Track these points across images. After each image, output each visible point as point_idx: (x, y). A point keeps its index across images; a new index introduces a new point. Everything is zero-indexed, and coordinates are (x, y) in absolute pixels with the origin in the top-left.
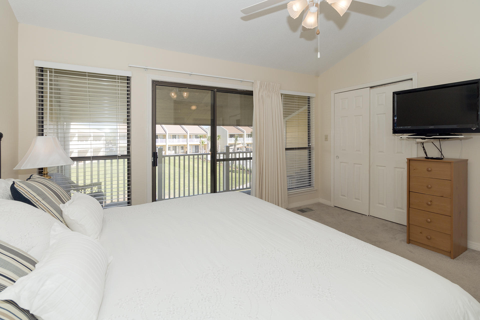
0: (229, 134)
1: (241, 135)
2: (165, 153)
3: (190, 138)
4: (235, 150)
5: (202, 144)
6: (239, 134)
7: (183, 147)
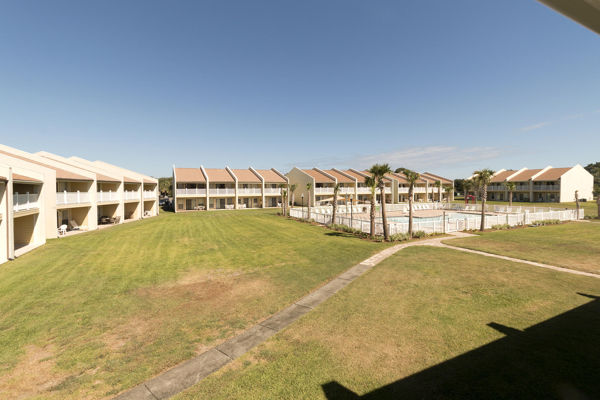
3: (265, 187)
4: (335, 204)
6: (328, 183)
7: (256, 199)
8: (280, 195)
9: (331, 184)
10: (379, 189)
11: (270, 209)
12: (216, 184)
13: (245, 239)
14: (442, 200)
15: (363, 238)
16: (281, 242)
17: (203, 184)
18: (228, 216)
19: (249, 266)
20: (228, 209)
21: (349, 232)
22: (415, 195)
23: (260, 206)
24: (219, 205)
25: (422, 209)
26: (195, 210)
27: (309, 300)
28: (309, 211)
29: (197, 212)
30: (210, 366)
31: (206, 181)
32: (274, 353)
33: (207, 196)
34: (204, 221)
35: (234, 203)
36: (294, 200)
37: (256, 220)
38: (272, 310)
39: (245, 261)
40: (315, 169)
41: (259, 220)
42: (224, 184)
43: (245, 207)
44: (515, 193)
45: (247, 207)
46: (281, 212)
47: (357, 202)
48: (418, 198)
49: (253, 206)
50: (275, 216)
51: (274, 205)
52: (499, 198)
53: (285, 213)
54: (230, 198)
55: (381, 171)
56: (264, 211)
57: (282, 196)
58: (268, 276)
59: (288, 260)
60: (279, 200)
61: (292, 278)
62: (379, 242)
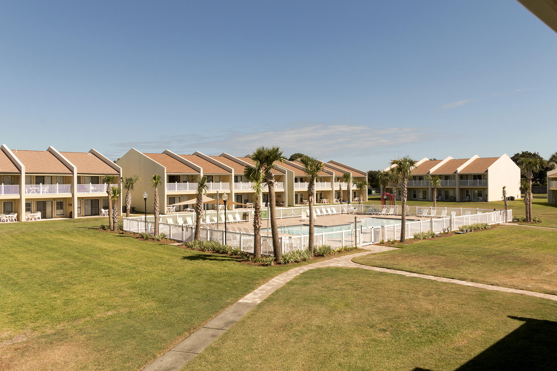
0: (167, 175)
1: (192, 176)
2: (18, 217)
3: (79, 182)
4: (200, 208)
5: (112, 196)
6: (188, 175)
7: (61, 202)
8: (107, 195)
9: (193, 178)
10: (266, 185)
11: (88, 219)
13: (38, 274)
14: (353, 201)
15: (244, 262)
16: (106, 275)
18: (6, 235)
19: (46, 322)
20: (5, 222)
21: (223, 253)
22: (317, 194)
23: (68, 215)
25: (327, 213)
28: (157, 221)
35: (17, 211)
36: (130, 203)
37: (61, 239)
39: (38, 313)
40: (166, 154)
41: (67, 239)
43: (40, 218)
44: (439, 190)
45: (44, 217)
46: (107, 224)
47: (234, 205)
48: (321, 198)
49: (56, 216)
50: (97, 231)
51: (96, 212)
52: (421, 197)
53: (115, 226)
54: (9, 202)
55: (269, 157)
56: (76, 224)
57: (110, 198)
58: (81, 337)
59: (119, 305)
60: (104, 203)
61: (126, 336)
62: (267, 265)
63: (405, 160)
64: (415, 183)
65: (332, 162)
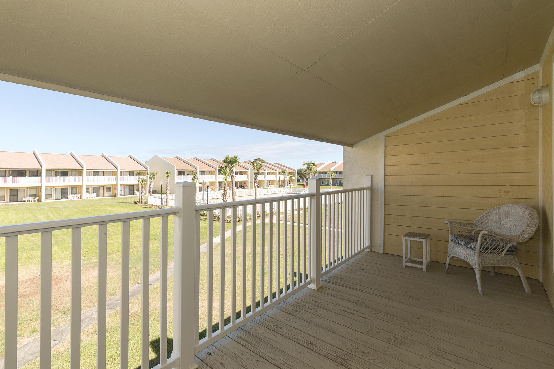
0: (177, 171)
1: (191, 171)
2: (81, 196)
3: (121, 175)
5: (141, 183)
6: (189, 171)
7: (109, 187)
8: (138, 183)
9: (193, 172)
10: (230, 177)
11: (126, 197)
12: (56, 171)
13: (91, 230)
14: (288, 186)
15: (216, 221)
16: (133, 229)
17: (37, 171)
18: (72, 207)
19: (92, 256)
20: (72, 200)
21: (205, 216)
22: (267, 182)
23: (114, 195)
24: (59, 195)
25: (271, 193)
26: (23, 202)
27: (153, 278)
28: (168, 198)
29: (26, 204)
30: (32, 354)
31: (42, 167)
32: (109, 327)
33: (42, 184)
34: (36, 214)
35: (80, 193)
36: (152, 188)
37: (108, 209)
38: (113, 292)
39: (88, 251)
40: (177, 158)
41: (111, 210)
42: (68, 171)
43: (95, 197)
44: (333, 179)
45: (98, 196)
46: (137, 200)
47: (217, 189)
48: (270, 184)
49: (106, 196)
50: (131, 204)
51: (131, 192)
52: (326, 184)
53: (142, 202)
54: (76, 187)
55: (232, 161)
56: (119, 200)
57: (140, 184)
58: (112, 263)
59: (138, 246)
60: (137, 188)
61: (139, 261)
62: (229, 222)
63: (311, 163)
64: (323, 175)
65: (277, 163)
